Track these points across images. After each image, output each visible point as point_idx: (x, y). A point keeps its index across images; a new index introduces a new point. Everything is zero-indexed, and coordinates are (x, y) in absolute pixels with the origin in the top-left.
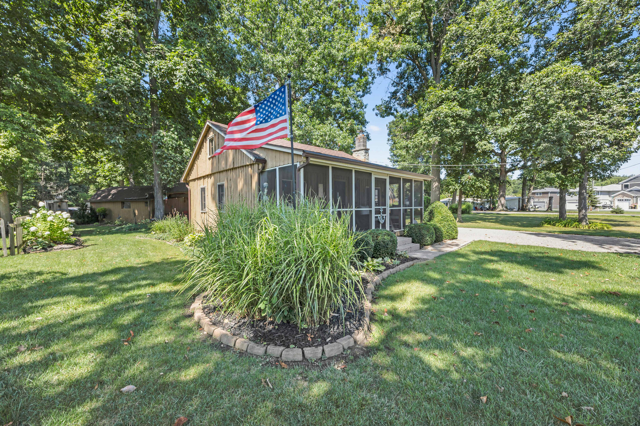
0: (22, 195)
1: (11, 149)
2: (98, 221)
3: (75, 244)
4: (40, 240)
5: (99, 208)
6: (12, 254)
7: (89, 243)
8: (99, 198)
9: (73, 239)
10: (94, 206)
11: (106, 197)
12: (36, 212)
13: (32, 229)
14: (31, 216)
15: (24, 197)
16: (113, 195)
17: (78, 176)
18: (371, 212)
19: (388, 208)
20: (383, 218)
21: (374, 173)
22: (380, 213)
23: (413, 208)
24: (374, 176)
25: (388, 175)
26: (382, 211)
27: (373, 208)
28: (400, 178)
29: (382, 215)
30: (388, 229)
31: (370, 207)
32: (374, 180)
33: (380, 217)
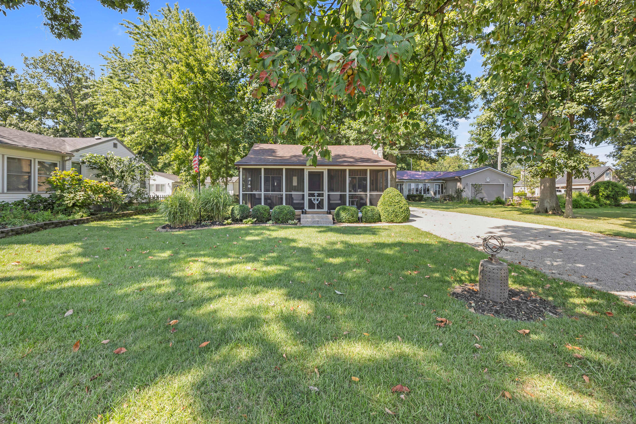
18: (303, 195)
19: (326, 193)
20: (318, 200)
21: (307, 169)
22: (315, 196)
23: (368, 193)
24: (308, 171)
25: (325, 169)
26: (316, 195)
27: (306, 192)
28: (346, 170)
29: (316, 198)
30: (326, 209)
31: (304, 192)
32: (307, 173)
33: (314, 199)
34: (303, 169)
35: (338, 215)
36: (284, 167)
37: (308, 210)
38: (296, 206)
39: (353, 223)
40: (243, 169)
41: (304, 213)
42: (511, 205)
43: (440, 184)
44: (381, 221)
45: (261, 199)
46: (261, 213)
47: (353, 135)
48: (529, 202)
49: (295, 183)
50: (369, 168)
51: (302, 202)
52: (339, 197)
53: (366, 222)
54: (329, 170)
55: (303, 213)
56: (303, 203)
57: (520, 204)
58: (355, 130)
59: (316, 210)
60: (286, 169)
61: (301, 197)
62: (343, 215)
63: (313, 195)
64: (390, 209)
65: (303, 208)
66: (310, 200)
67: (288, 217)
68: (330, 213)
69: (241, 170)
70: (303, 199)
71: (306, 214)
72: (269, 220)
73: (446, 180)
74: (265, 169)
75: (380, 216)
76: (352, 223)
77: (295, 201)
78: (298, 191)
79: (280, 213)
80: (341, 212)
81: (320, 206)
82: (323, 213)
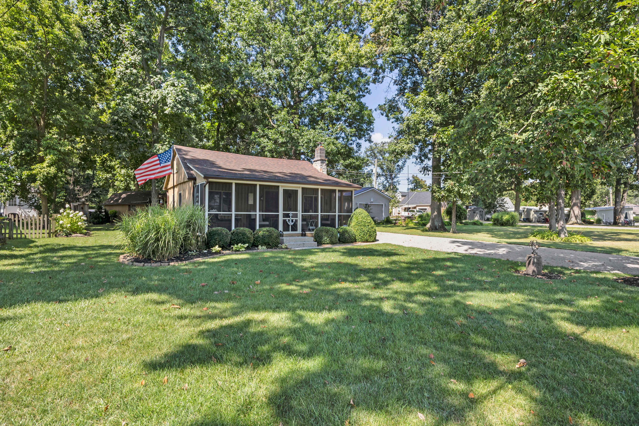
0: (55, 198)
1: (52, 167)
2: (109, 222)
3: (86, 234)
4: (65, 230)
5: (111, 210)
6: (50, 237)
7: (95, 235)
8: (112, 202)
9: (85, 231)
10: (107, 208)
11: (117, 200)
12: (64, 211)
13: (61, 222)
14: (61, 214)
15: (57, 200)
16: (123, 198)
17: (100, 181)
18: (278, 215)
19: (300, 213)
20: (292, 221)
23: (337, 214)
25: (299, 187)
26: (291, 215)
27: (281, 213)
28: (318, 189)
30: (299, 231)
31: (278, 212)
32: (282, 191)
33: (289, 220)
34: (278, 186)
35: (321, 236)
36: (258, 183)
37: (282, 232)
44: (356, 241)
46: (248, 238)
50: (338, 188)
53: (344, 243)
54: (303, 188)
59: (290, 232)
60: (260, 185)
61: (276, 217)
62: (327, 236)
63: (288, 216)
66: (284, 222)
67: (278, 240)
68: (305, 235)
70: (278, 219)
71: (282, 236)
75: (355, 236)
78: (272, 211)
79: (270, 236)
80: (325, 233)
81: (294, 228)
82: (298, 235)
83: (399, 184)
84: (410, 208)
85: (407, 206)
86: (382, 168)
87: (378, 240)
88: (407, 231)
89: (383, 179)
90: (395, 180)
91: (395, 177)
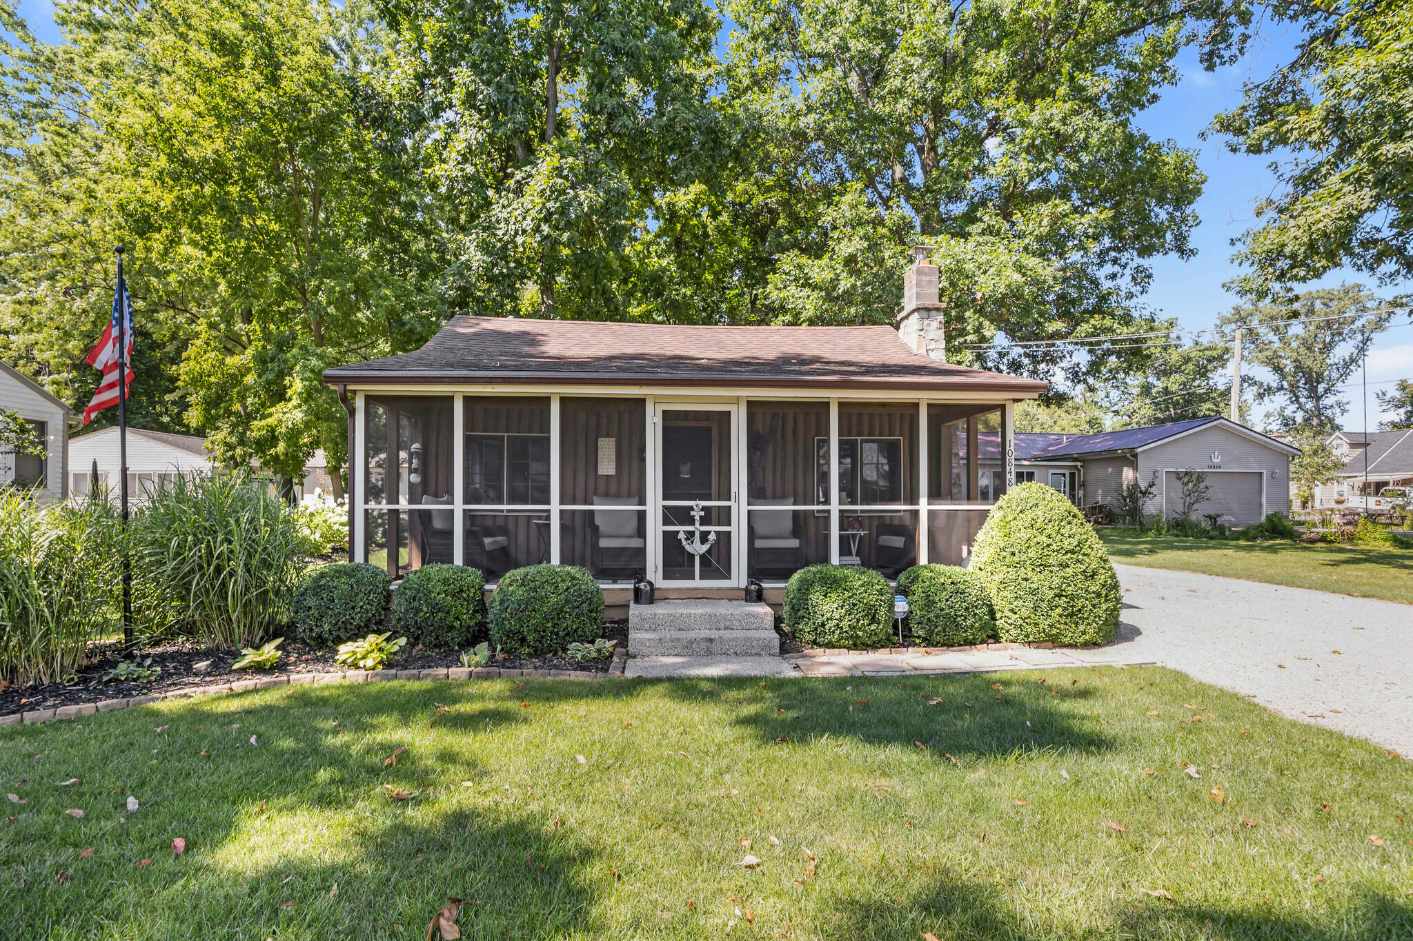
18: (642, 516)
19: (740, 507)
20: (704, 537)
21: (658, 400)
22: (691, 521)
23: (924, 506)
24: (660, 408)
25: (737, 400)
26: (697, 514)
27: (655, 503)
28: (826, 405)
29: (698, 528)
30: (739, 576)
31: (642, 502)
32: (659, 420)
33: (690, 535)
34: (641, 402)
35: (800, 607)
36: (556, 391)
37: (661, 583)
38: (608, 564)
39: (874, 646)
40: (370, 399)
41: (645, 596)
42: (1323, 539)
43: (1067, 472)
44: (995, 638)
45: (450, 533)
46: (436, 608)
47: (810, 302)
48: (1381, 532)
49: (607, 467)
50: (925, 397)
51: (635, 543)
52: (788, 524)
53: (928, 642)
54: (752, 405)
55: (638, 596)
56: (641, 552)
57: (1351, 538)
58: (814, 287)
59: (697, 583)
60: (564, 400)
61: (634, 523)
62: (828, 607)
63: (684, 516)
64: (1045, 583)
65: (639, 574)
66: (670, 541)
67: (569, 623)
68: (759, 597)
69: (360, 404)
70: (641, 532)
71: (651, 601)
72: (470, 643)
73: (1087, 459)
74: (468, 400)
75: (992, 613)
76: (866, 647)
77: (604, 543)
78: (617, 497)
79: (526, 606)
80: (816, 597)
81: (716, 563)
82: (730, 595)
83: (1343, 411)
84: (1386, 484)
85: (1374, 478)
86: (1278, 369)
87: (1133, 633)
88: (1351, 571)
89: (1281, 399)
90: (1329, 400)
91: (1327, 391)
